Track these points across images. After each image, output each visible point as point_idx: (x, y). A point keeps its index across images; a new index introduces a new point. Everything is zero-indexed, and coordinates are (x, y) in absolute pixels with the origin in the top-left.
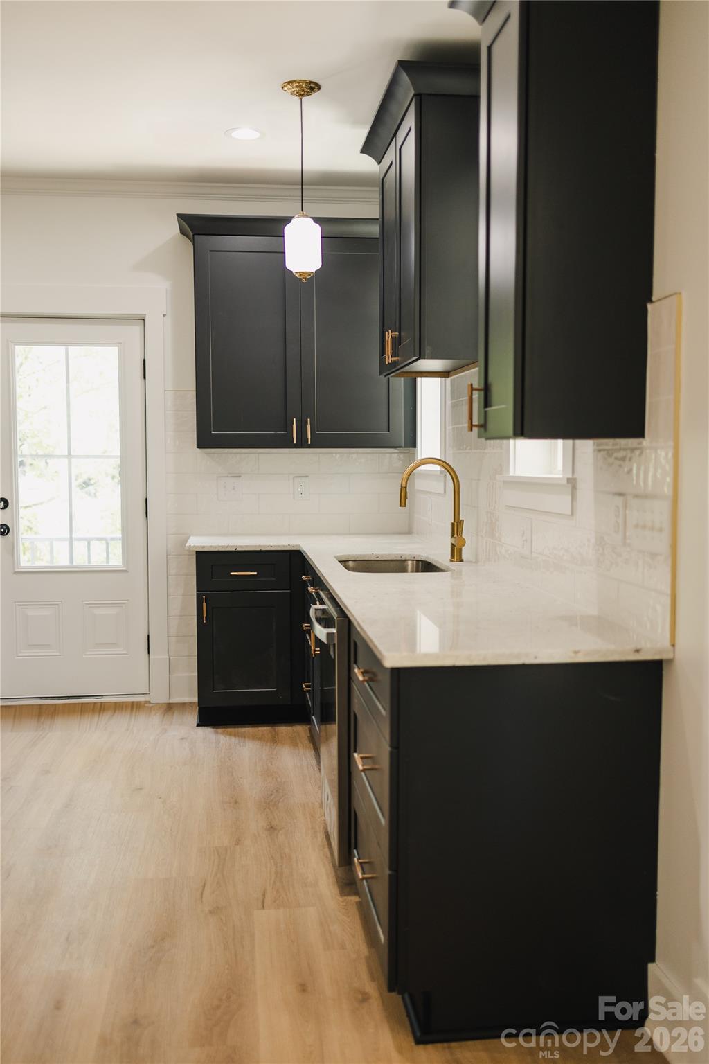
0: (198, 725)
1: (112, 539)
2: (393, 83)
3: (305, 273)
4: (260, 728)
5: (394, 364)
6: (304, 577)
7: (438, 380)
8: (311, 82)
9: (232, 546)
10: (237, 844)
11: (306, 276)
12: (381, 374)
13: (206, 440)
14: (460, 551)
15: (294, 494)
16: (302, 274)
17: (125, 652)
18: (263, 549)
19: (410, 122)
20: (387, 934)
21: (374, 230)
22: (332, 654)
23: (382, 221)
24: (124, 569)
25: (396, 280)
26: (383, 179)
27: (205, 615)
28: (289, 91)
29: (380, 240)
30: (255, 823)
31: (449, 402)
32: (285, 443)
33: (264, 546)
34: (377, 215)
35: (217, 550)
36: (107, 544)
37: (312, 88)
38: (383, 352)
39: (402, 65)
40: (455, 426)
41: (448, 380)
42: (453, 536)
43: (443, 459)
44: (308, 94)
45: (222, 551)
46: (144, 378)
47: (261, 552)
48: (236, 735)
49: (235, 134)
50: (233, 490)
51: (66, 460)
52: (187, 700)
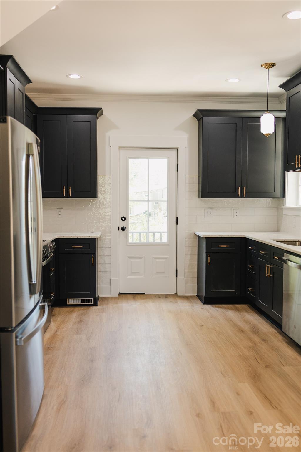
0: (203, 304)
1: (163, 232)
4: (229, 306)
6: (250, 248)
8: (274, 64)
9: (220, 236)
15: (233, 216)
16: (267, 134)
17: (168, 276)
18: (231, 237)
24: (168, 244)
26: (289, 98)
27: (209, 262)
28: (264, 67)
32: (235, 196)
33: (232, 236)
35: (214, 237)
36: (161, 234)
37: (273, 66)
38: (288, 161)
44: (270, 67)
45: (216, 238)
46: (177, 171)
47: (230, 238)
48: (219, 307)
49: (230, 81)
50: (211, 214)
51: (147, 202)
52: (192, 295)
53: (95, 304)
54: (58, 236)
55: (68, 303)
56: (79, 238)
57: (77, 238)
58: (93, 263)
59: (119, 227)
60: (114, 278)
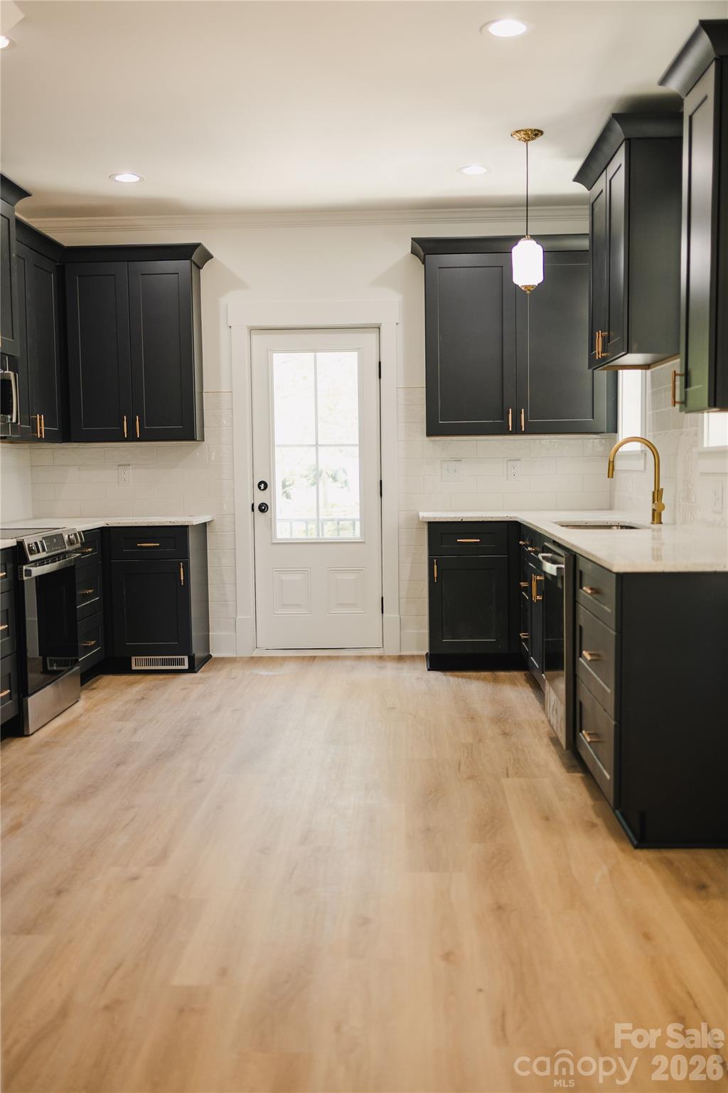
0: (429, 670)
2: (607, 130)
3: (530, 286)
4: (482, 673)
5: (604, 359)
6: (521, 542)
7: (639, 372)
8: (535, 130)
9: (459, 518)
10: (480, 741)
11: (529, 288)
12: (589, 368)
13: (434, 429)
14: (660, 515)
15: (507, 475)
16: (526, 287)
17: (363, 612)
18: (485, 520)
19: (620, 159)
20: (612, 773)
21: (585, 244)
22: (560, 586)
23: (592, 235)
24: (362, 540)
25: (605, 288)
26: (593, 204)
27: (436, 575)
28: (517, 138)
29: (590, 252)
30: (490, 731)
31: (649, 391)
32: (501, 430)
33: (485, 517)
34: (587, 230)
35: (445, 520)
37: (536, 135)
38: (592, 347)
39: (616, 117)
40: (655, 411)
41: (649, 372)
42: (653, 502)
43: (643, 437)
44: (533, 139)
45: (450, 522)
46: (380, 377)
47: (483, 522)
48: (462, 677)
49: (466, 171)
50: (455, 471)
51: (314, 448)
52: (415, 653)
53: (192, 669)
54: (107, 522)
55: (134, 668)
56: (152, 525)
57: (146, 525)
58: (182, 578)
59: (253, 505)
60: (244, 616)
